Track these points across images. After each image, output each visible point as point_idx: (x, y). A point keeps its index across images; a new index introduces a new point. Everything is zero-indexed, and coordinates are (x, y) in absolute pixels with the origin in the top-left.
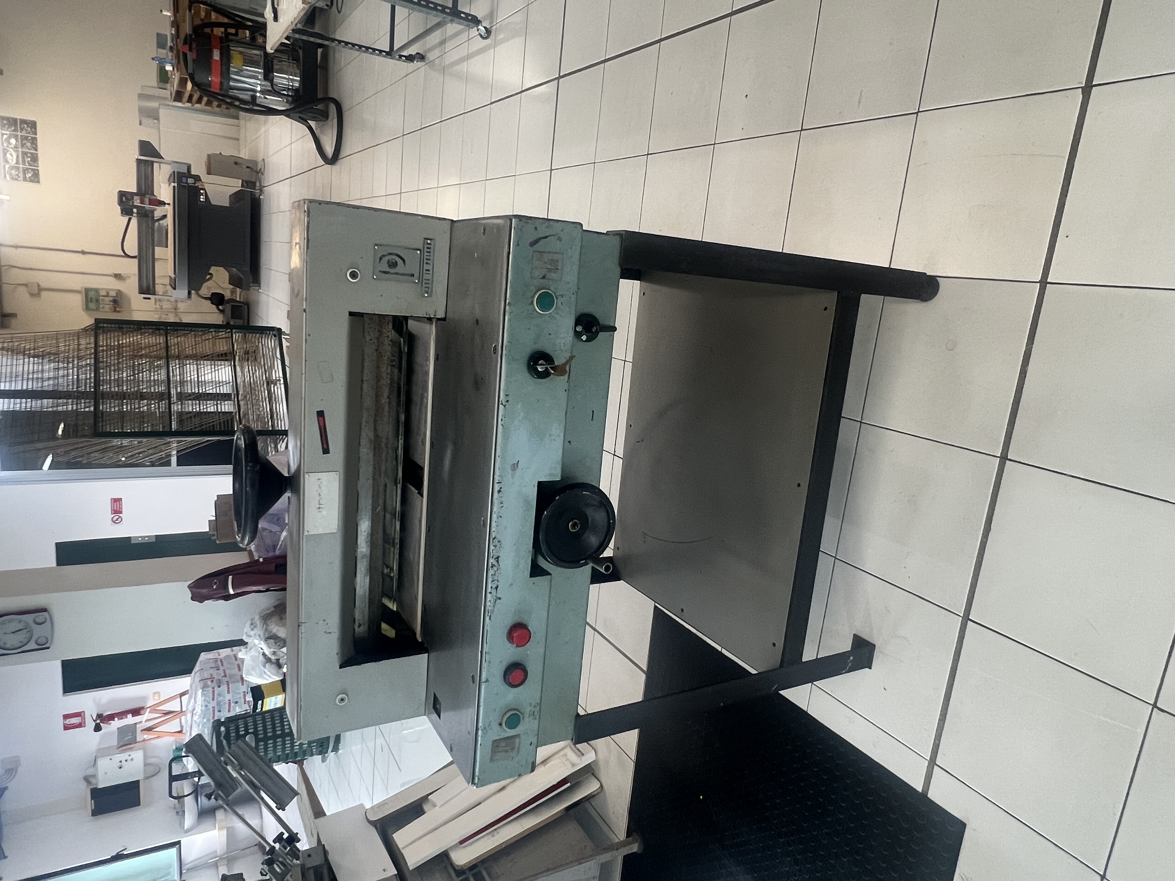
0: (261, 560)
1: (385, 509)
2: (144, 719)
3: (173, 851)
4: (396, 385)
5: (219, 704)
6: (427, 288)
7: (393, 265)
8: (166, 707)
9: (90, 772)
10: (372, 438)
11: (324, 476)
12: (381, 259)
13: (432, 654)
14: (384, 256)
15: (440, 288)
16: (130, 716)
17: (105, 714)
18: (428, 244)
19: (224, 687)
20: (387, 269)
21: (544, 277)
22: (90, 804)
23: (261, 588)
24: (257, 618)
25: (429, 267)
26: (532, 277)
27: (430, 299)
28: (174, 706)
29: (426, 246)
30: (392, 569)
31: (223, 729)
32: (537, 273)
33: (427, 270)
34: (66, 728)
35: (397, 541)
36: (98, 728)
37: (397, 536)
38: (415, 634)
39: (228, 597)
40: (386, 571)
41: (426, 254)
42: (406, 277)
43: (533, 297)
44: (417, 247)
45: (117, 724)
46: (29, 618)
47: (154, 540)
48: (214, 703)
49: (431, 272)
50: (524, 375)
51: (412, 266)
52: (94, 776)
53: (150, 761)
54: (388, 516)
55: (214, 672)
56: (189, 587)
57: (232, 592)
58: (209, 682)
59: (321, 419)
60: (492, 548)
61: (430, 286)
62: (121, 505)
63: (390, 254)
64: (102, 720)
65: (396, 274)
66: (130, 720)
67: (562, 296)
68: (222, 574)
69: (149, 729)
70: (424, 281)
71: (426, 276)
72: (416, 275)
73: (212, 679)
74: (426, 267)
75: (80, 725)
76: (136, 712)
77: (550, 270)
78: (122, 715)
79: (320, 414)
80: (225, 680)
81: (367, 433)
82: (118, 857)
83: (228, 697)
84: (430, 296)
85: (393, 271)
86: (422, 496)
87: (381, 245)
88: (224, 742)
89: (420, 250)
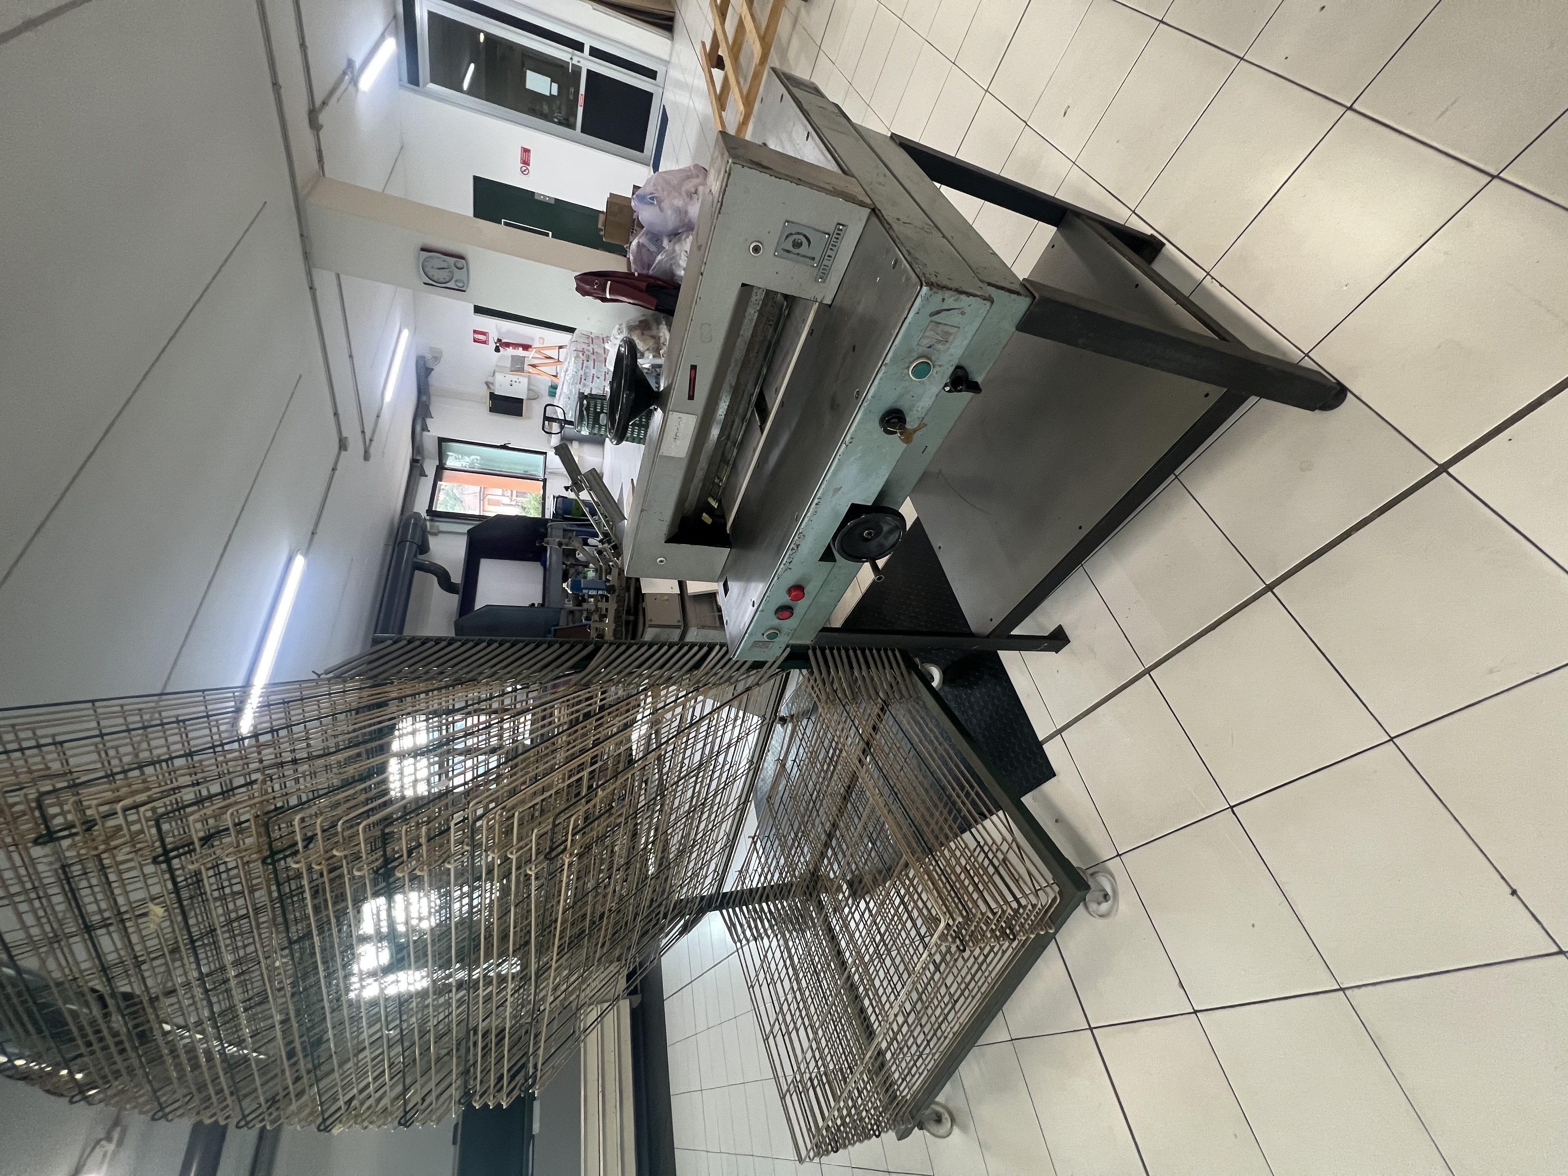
0: (636, 274)
1: (728, 438)
2: (530, 355)
3: (542, 457)
4: (767, 344)
5: (585, 373)
6: (823, 274)
7: (797, 245)
8: (549, 353)
9: (490, 379)
10: (733, 384)
11: (685, 416)
12: (787, 237)
13: (734, 550)
14: (791, 234)
15: (835, 278)
16: (521, 349)
17: (504, 341)
18: (839, 229)
19: (591, 363)
20: (791, 248)
21: (930, 347)
22: (488, 403)
23: (631, 301)
24: (624, 325)
25: (832, 253)
26: (918, 344)
27: (822, 285)
28: (553, 353)
29: (837, 231)
30: (721, 480)
31: (585, 402)
32: (926, 342)
33: (829, 256)
34: (475, 341)
35: (731, 462)
36: (497, 350)
37: (732, 459)
38: (726, 525)
39: (604, 300)
40: (716, 480)
41: (833, 239)
42: (807, 260)
43: (911, 363)
44: (827, 231)
45: (511, 351)
46: (452, 260)
47: (553, 202)
48: (581, 372)
49: (831, 259)
50: (875, 425)
51: (816, 251)
52: (492, 384)
53: (532, 387)
54: (729, 444)
55: (585, 346)
56: (576, 278)
57: (608, 296)
58: (581, 355)
59: (693, 372)
60: (796, 538)
61: (826, 272)
62: (529, 156)
63: (798, 233)
64: (501, 345)
65: (798, 254)
66: (520, 352)
67: (940, 366)
68: (604, 275)
69: (534, 366)
70: (823, 267)
71: (825, 262)
72: (817, 259)
73: (583, 352)
74: (829, 253)
75: (485, 342)
76: (526, 347)
77: (939, 342)
78: (516, 346)
79: (694, 368)
80: (592, 357)
81: (730, 379)
82: (504, 447)
83: (593, 371)
84: (824, 282)
85: (796, 251)
86: (762, 431)
87: (793, 223)
88: (585, 413)
89: (829, 235)
